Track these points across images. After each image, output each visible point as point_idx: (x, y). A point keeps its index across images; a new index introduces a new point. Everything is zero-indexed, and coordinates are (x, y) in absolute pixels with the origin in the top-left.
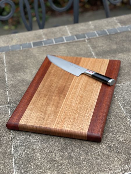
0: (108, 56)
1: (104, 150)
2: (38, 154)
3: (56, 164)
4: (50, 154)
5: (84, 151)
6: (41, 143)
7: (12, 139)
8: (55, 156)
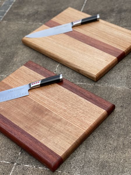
0: (9, 67)
1: (122, 111)
2: (102, 156)
3: (120, 147)
4: (107, 147)
5: (116, 123)
6: (90, 150)
7: (68, 173)
8: (111, 144)
